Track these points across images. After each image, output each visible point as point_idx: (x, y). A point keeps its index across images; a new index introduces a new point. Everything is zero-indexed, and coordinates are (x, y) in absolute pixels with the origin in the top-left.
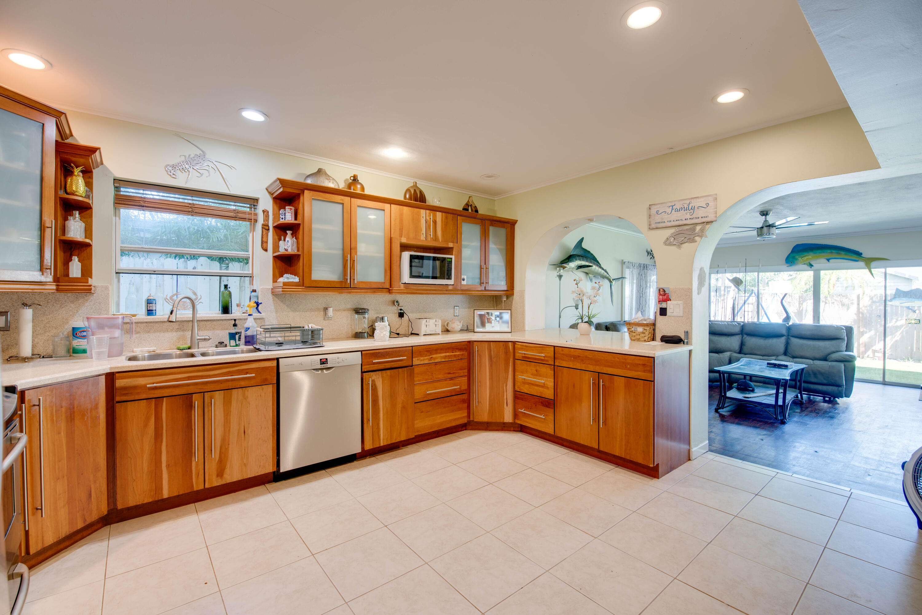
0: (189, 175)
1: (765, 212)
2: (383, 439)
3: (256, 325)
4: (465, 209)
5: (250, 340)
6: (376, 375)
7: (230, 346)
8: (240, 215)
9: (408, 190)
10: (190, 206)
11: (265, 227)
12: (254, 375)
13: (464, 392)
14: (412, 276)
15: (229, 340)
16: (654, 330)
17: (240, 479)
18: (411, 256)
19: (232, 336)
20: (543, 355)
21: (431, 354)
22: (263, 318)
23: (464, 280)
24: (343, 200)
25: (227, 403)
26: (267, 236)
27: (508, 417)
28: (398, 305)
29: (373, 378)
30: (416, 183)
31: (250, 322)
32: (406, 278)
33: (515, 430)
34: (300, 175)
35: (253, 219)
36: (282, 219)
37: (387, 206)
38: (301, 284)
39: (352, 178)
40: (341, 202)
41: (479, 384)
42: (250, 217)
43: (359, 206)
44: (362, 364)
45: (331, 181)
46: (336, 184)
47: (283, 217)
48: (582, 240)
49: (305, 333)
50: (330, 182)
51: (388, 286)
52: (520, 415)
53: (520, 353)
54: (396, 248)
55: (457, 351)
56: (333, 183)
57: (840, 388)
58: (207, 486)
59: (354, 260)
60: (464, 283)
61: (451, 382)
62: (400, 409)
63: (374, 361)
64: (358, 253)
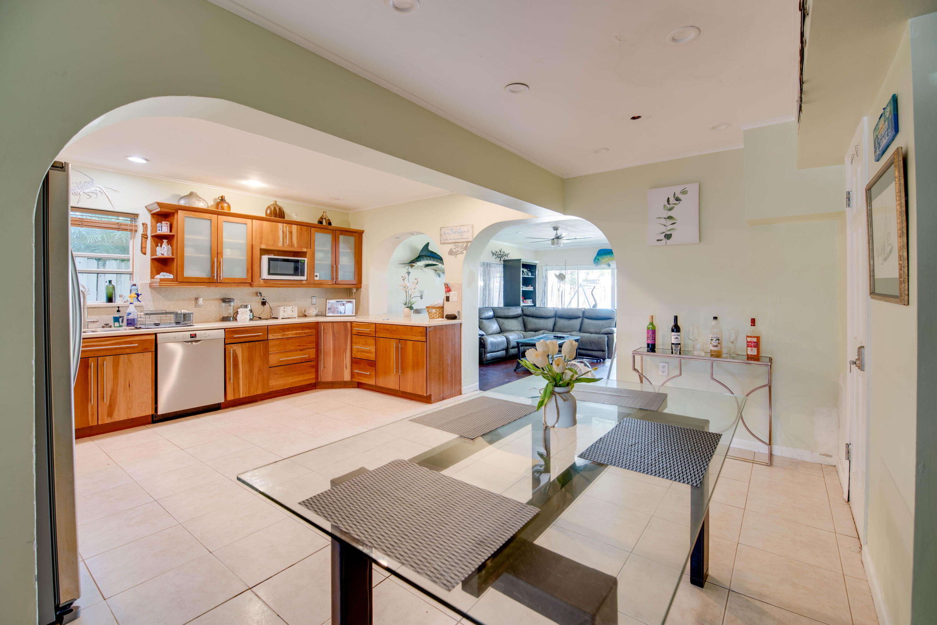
0: (80, 197)
1: (556, 228)
2: (243, 393)
3: (136, 311)
4: (321, 222)
5: (131, 323)
6: (236, 346)
7: (115, 327)
8: (123, 227)
9: (269, 207)
10: (80, 220)
11: (145, 236)
12: (137, 345)
13: (313, 360)
14: (269, 274)
15: (113, 322)
16: (443, 311)
17: (125, 419)
18: (269, 258)
19: (116, 319)
20: (368, 330)
21: (284, 331)
22: (142, 306)
23: (316, 276)
24: (211, 217)
25: (116, 365)
26: (146, 243)
27: (347, 377)
28: (261, 296)
29: (234, 348)
30: (276, 202)
31: (131, 309)
32: (265, 275)
33: (354, 386)
34: (175, 196)
35: (133, 230)
36: (159, 230)
37: (249, 221)
38: (176, 280)
39: (220, 198)
40: (210, 218)
41: (325, 354)
42: (131, 228)
43: (224, 221)
44: (225, 338)
45: (202, 202)
46: (206, 203)
47: (160, 229)
48: (428, 244)
49: (178, 316)
50: (200, 202)
51: (250, 281)
52: (355, 375)
53: (355, 329)
54: (257, 252)
55: (306, 329)
56: (203, 203)
57: (604, 353)
58: (100, 423)
59: (220, 262)
60: (316, 278)
61: (301, 352)
62: (257, 371)
63: (235, 336)
64: (224, 257)
